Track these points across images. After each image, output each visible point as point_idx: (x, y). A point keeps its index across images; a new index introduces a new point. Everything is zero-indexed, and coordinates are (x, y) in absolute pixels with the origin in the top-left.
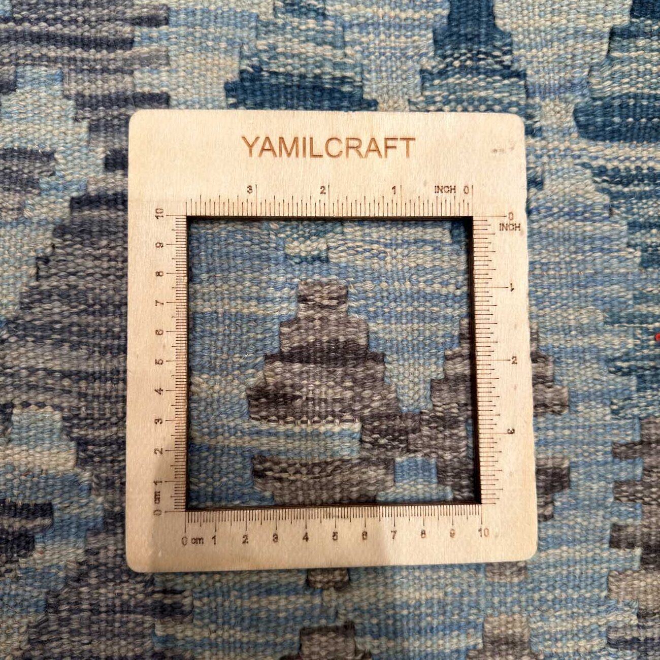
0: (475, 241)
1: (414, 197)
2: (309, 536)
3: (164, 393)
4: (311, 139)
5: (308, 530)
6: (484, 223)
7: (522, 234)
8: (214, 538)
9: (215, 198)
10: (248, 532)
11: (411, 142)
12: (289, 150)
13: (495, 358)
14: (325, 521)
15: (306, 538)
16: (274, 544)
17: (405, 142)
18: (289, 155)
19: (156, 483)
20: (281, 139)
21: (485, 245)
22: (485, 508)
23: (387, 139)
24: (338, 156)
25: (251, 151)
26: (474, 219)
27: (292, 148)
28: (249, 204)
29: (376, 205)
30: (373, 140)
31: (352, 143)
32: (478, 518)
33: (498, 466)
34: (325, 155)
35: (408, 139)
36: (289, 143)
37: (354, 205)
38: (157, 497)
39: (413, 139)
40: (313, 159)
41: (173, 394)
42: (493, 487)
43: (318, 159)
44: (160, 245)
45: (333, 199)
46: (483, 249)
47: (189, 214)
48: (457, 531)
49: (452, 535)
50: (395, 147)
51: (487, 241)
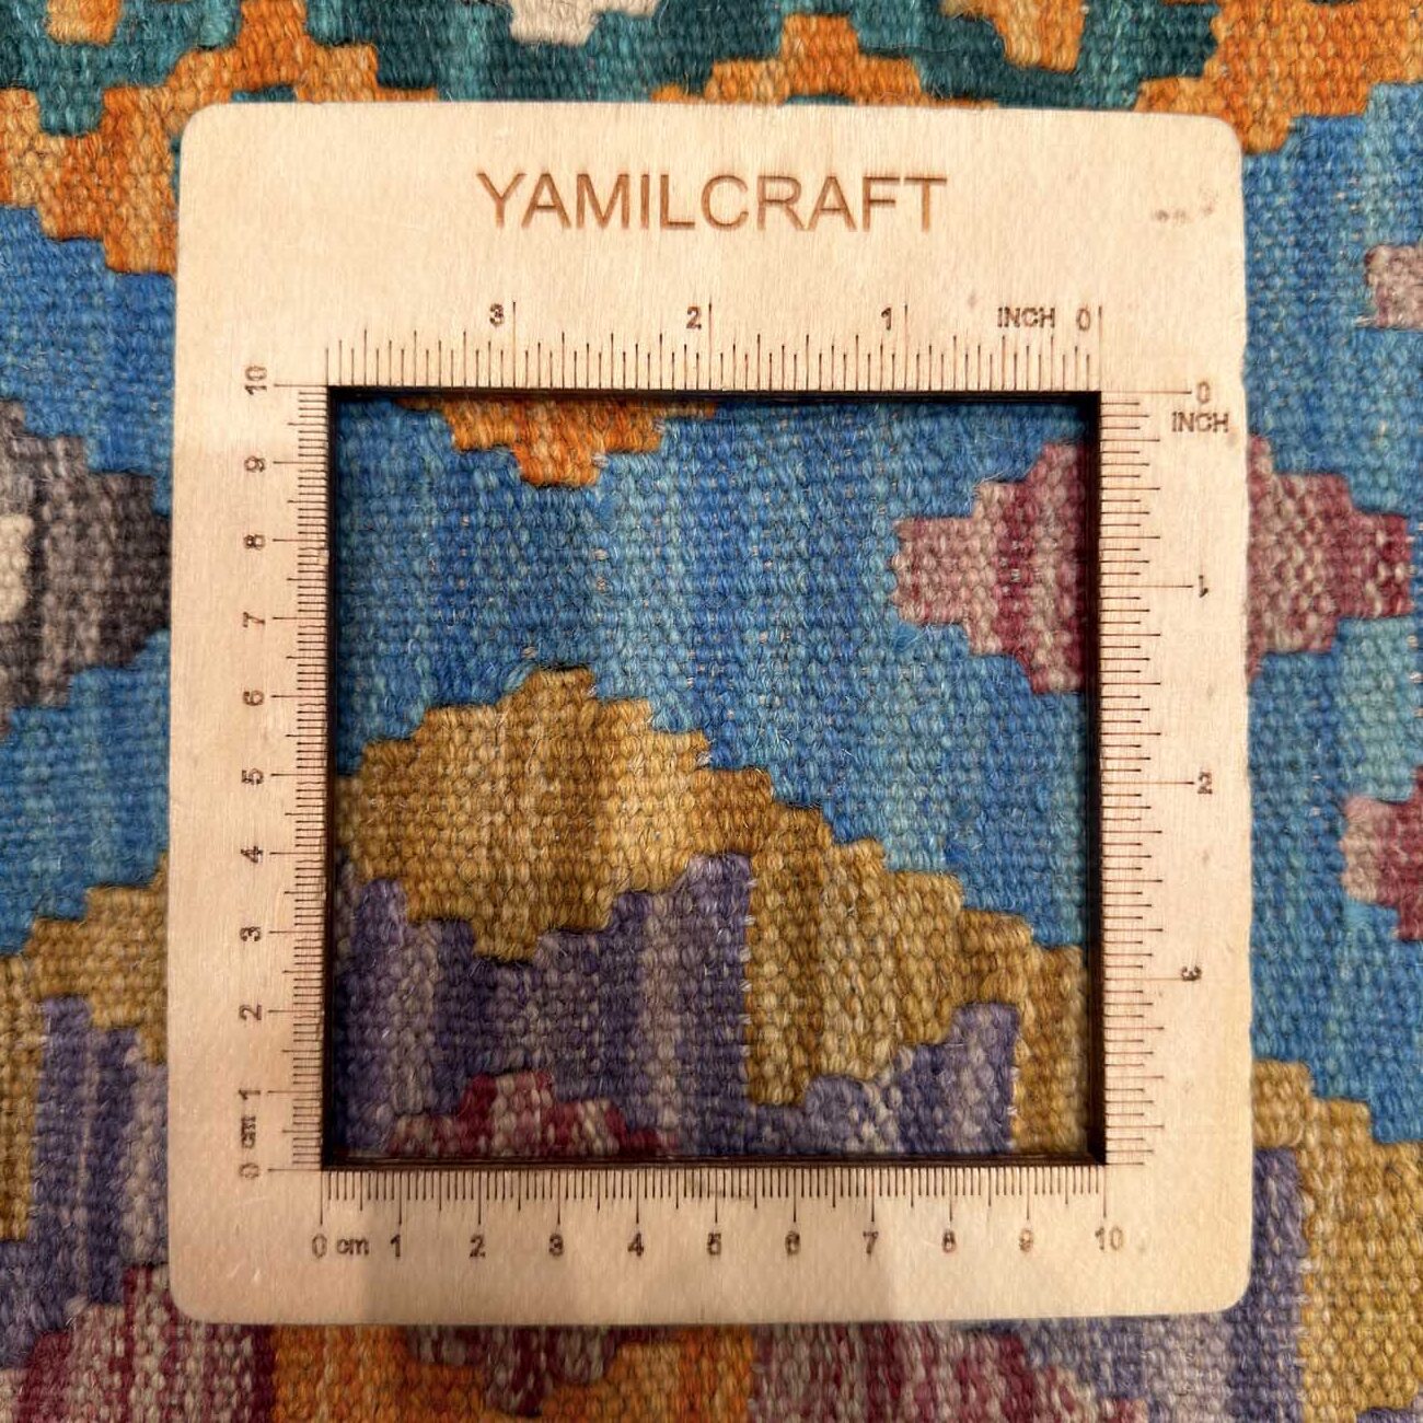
0: (1105, 458)
1: (943, 338)
2: (646, 1241)
3: (264, 859)
4: (664, 178)
5: (643, 1228)
6: (1130, 409)
7: (1232, 442)
8: (396, 1240)
9: (402, 338)
10: (485, 1230)
11: (935, 189)
12: (603, 207)
13: (1154, 778)
14: (686, 1203)
15: (637, 1247)
16: (552, 1261)
17: (919, 188)
18: (604, 221)
19: (244, 1095)
20: (584, 179)
21: (1130, 470)
22: (1115, 1177)
23: (868, 180)
24: (738, 223)
25: (500, 213)
26: (1105, 398)
27: (612, 203)
28: (496, 355)
29: (839, 359)
30: (832, 180)
31: (773, 189)
32: (1095, 1201)
33: (1151, 1065)
34: (701, 220)
35: (927, 181)
36: (603, 191)
37: (777, 359)
38: (247, 1133)
39: (942, 180)
40: (669, 233)
41: (289, 863)
42: (1136, 1121)
43: (680, 233)
44: (256, 464)
45: (722, 344)
46: (1127, 482)
47: (333, 382)
48: (1039, 1236)
49: (1025, 1246)
50: (890, 202)
51: (1138, 459)
